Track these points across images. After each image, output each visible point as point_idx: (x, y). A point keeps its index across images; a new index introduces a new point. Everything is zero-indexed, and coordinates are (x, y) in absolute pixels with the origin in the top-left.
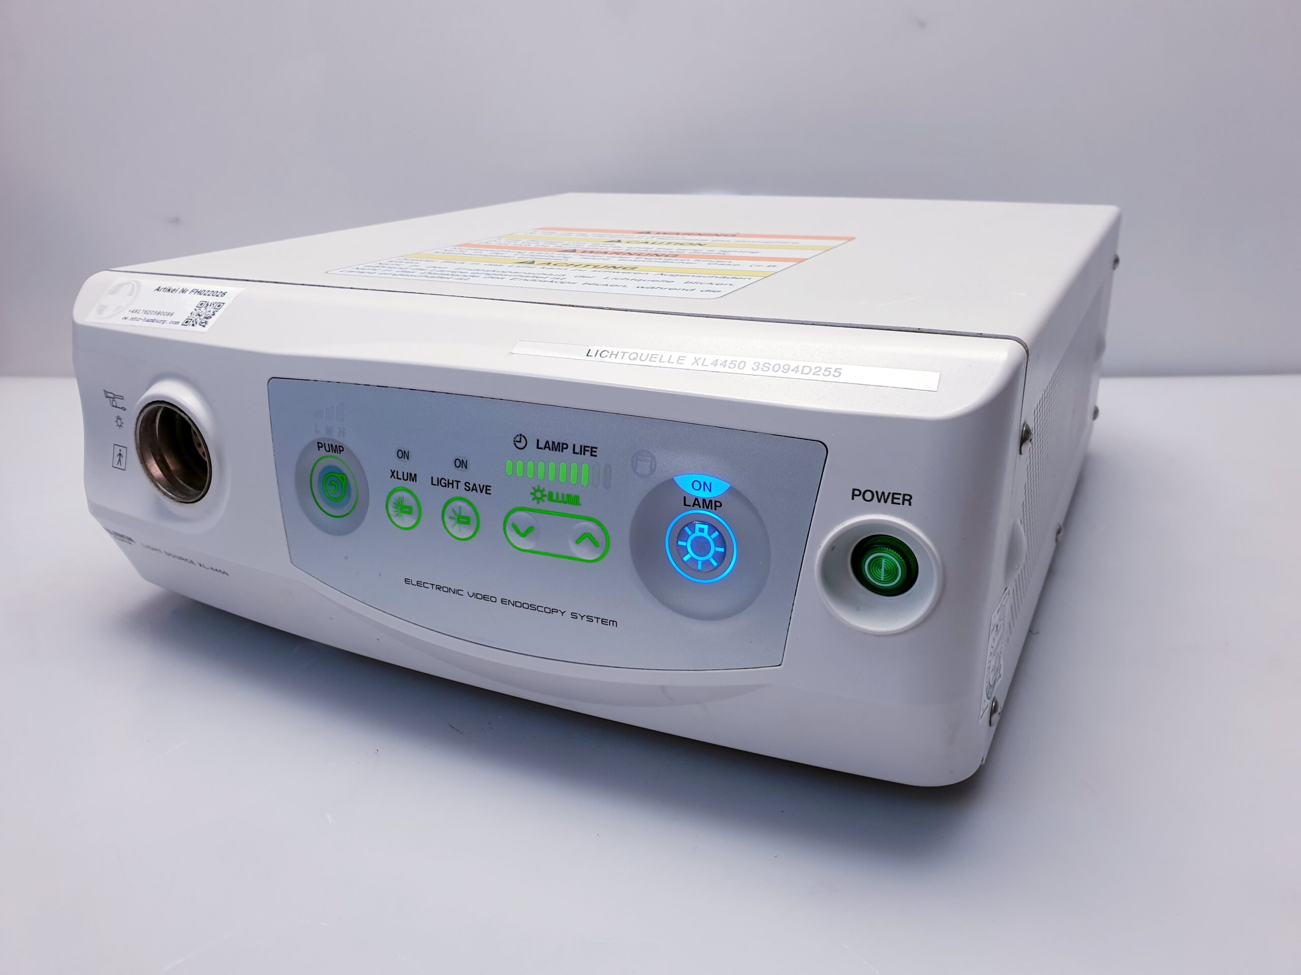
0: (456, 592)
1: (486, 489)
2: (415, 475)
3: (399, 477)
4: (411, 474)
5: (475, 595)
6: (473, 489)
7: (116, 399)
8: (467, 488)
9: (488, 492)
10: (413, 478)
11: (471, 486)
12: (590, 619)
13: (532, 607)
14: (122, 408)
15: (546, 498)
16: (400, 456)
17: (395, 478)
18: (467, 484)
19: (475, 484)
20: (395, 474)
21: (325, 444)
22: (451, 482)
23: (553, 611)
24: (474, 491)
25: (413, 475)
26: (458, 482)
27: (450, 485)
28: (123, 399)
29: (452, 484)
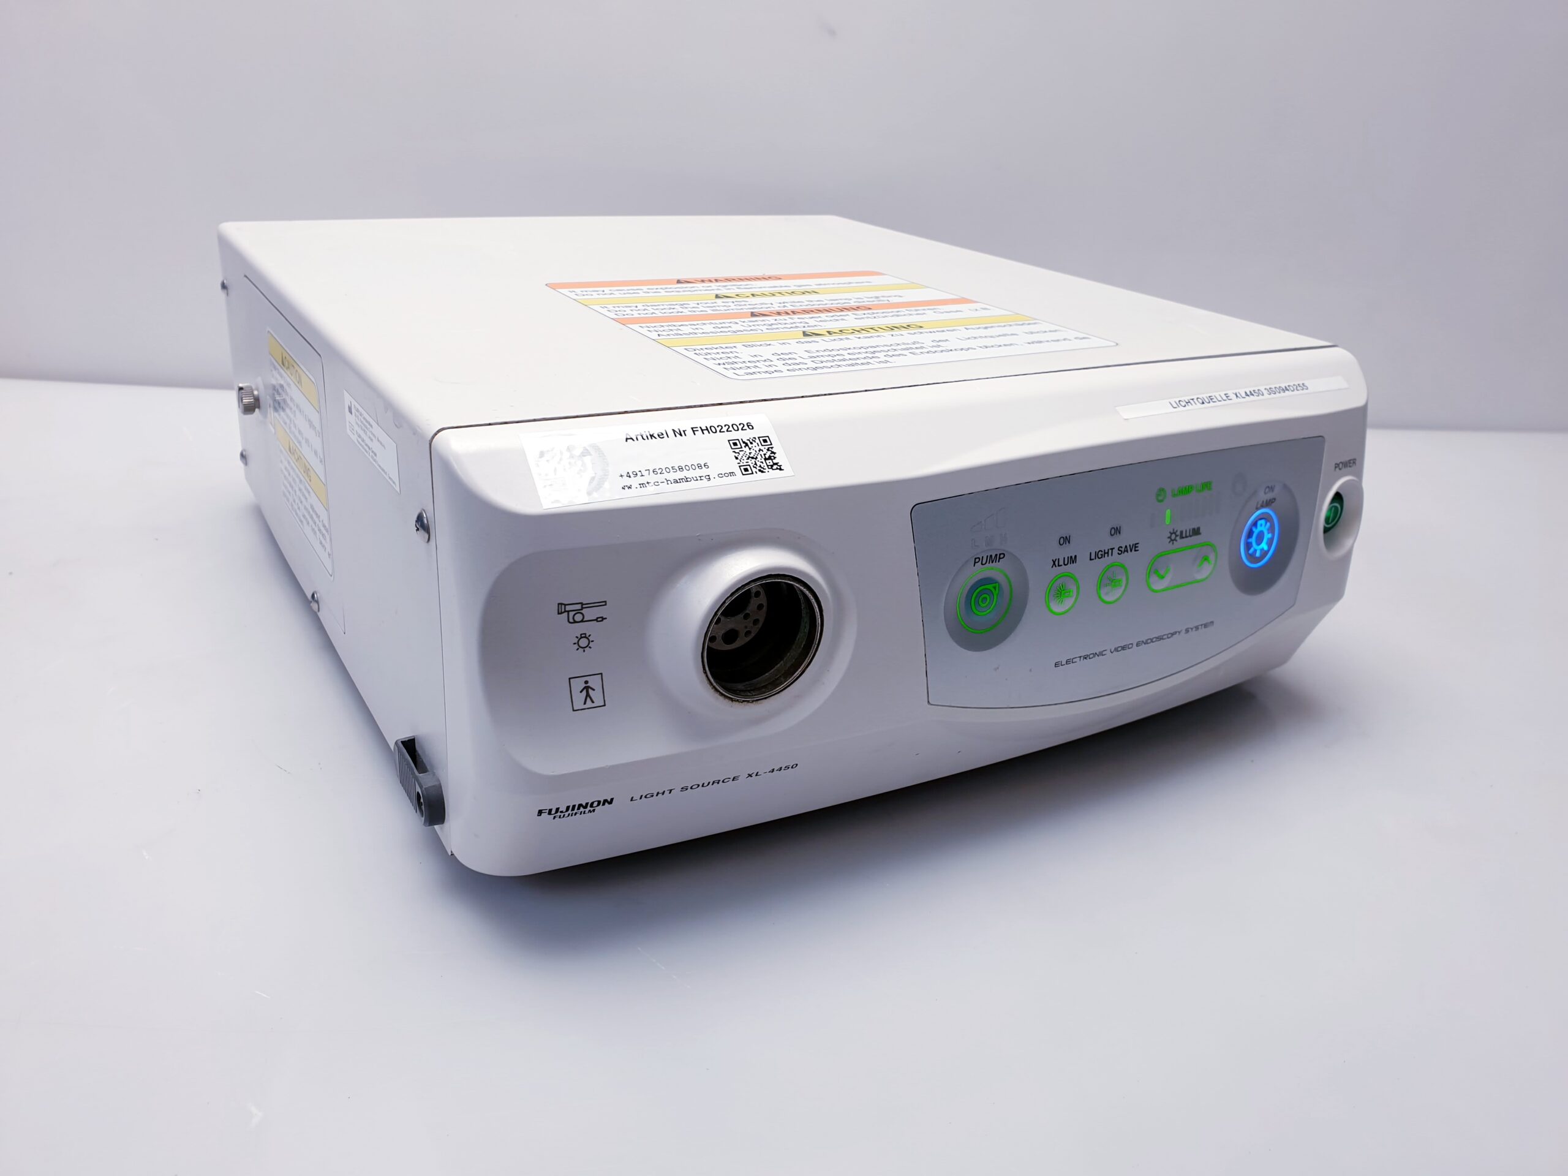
0: (1101, 654)
1: (1135, 547)
2: (1076, 556)
3: (1060, 564)
4: (1071, 557)
5: (1116, 650)
6: (1125, 551)
7: (583, 611)
8: (1120, 552)
9: (1137, 549)
10: (1073, 560)
11: (1123, 549)
12: (1197, 628)
13: (1160, 638)
14: (596, 620)
15: (1178, 538)
16: (1062, 543)
17: (1056, 566)
18: (1120, 549)
19: (1126, 547)
20: (1056, 563)
21: (983, 557)
22: (1106, 551)
23: (1173, 634)
24: (1126, 553)
25: (1073, 557)
26: (1112, 549)
27: (1106, 555)
28: (606, 605)
29: (1108, 553)
